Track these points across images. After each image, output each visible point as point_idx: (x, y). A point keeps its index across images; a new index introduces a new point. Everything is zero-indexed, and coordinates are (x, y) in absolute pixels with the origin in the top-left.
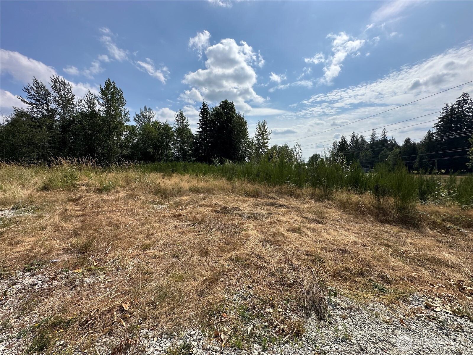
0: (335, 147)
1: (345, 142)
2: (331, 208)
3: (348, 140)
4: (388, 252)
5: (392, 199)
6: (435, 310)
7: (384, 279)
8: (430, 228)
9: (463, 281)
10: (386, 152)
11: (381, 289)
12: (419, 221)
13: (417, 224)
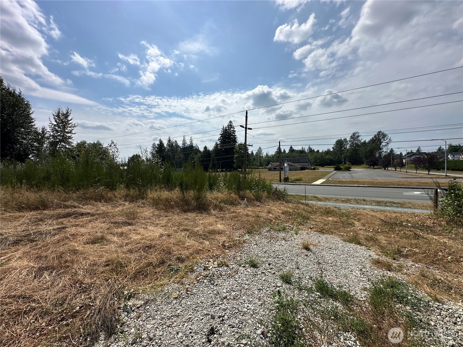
0: (154, 149)
1: (163, 145)
2: (145, 207)
3: (165, 143)
4: (186, 235)
5: (192, 192)
6: (209, 269)
7: (180, 260)
8: (213, 210)
9: (225, 241)
10: (193, 155)
11: (176, 270)
12: (208, 205)
13: (207, 208)
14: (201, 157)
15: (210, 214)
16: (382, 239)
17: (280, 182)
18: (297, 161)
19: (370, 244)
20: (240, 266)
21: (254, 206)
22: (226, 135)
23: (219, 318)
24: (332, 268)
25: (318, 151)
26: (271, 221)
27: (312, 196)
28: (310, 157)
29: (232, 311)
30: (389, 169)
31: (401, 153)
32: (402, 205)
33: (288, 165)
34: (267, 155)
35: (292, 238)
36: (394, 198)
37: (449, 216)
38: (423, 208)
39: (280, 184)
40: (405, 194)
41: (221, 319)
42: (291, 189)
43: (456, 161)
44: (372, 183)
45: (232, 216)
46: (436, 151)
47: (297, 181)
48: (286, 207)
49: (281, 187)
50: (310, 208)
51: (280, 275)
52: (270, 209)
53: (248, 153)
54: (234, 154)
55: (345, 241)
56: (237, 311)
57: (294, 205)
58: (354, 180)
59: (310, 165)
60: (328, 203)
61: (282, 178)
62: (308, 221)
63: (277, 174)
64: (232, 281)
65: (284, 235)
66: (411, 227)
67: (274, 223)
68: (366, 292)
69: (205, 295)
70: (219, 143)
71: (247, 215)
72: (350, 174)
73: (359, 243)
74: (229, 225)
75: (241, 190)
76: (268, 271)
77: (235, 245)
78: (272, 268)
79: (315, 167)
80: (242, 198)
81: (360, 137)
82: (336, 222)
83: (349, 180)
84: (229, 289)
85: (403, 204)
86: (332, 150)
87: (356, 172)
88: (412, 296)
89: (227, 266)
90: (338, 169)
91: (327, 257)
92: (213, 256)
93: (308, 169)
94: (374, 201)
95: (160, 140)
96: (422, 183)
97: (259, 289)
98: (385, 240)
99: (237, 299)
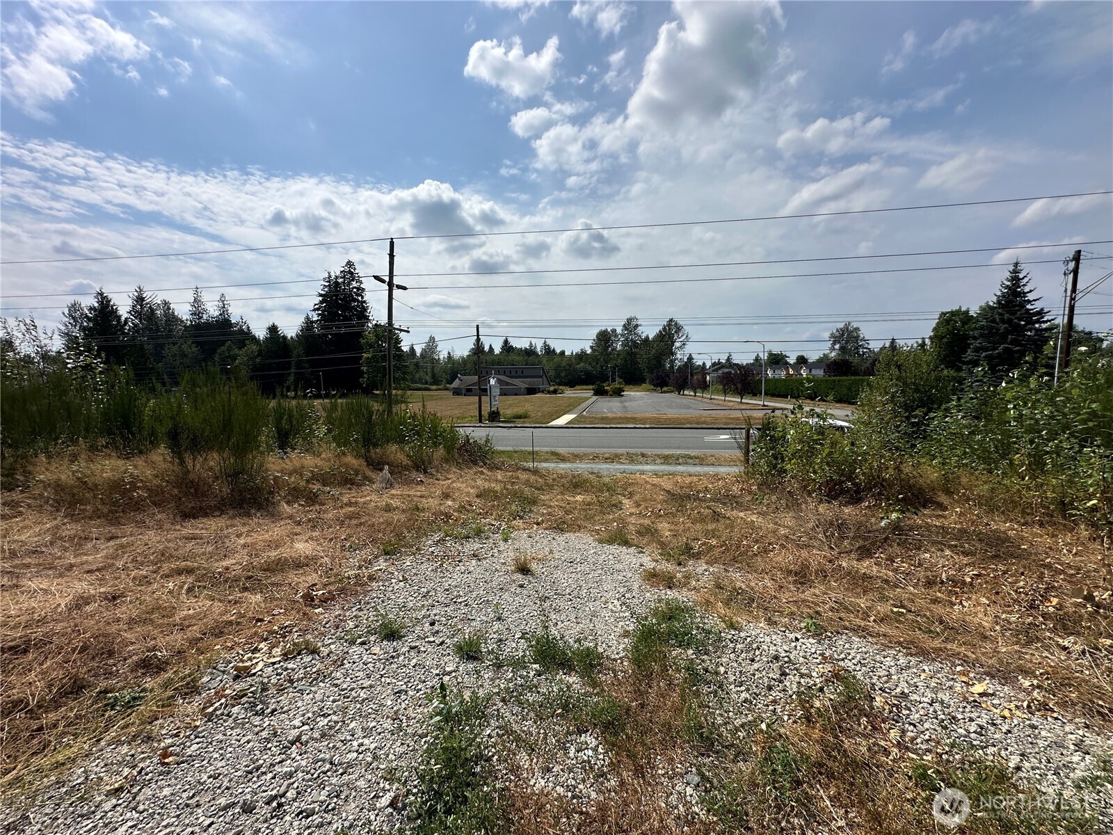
0: (75, 321)
1: (113, 311)
4: (181, 587)
5: (215, 455)
6: (253, 671)
7: (149, 666)
8: (288, 503)
9: (314, 585)
10: (229, 349)
11: (129, 702)
12: (271, 493)
13: (267, 499)
14: (258, 355)
15: (275, 516)
16: (664, 528)
17: (480, 422)
18: (519, 373)
19: (644, 542)
20: (352, 643)
21: (410, 482)
22: (337, 299)
23: (268, 803)
24: (569, 603)
25: (563, 353)
26: (448, 516)
27: (547, 453)
28: (548, 365)
29: (313, 771)
30: (686, 392)
31: (704, 363)
32: (701, 461)
33: (499, 381)
34: (450, 357)
35: (495, 551)
36: (689, 448)
37: (762, 475)
38: (732, 463)
39: (480, 427)
40: (707, 439)
41: (274, 804)
42: (503, 438)
43: (777, 380)
44: (658, 420)
45: (344, 514)
46: (752, 362)
47: (519, 419)
48: (489, 481)
49: (478, 434)
50: (541, 477)
51: (454, 645)
52: (449, 487)
53: (399, 349)
54: (360, 349)
55: (601, 542)
56: (328, 766)
57: (508, 474)
58: (629, 416)
59: (546, 382)
60: (579, 466)
61: (485, 413)
62: (534, 509)
63: (474, 404)
64: (323, 688)
65: (477, 546)
66: (712, 500)
67: (456, 520)
68: (626, 640)
69: (230, 749)
70: (315, 318)
71: (388, 509)
72: (621, 402)
73: (626, 543)
74: (332, 539)
75: (375, 445)
76: (427, 640)
77: (342, 590)
78: (437, 632)
79: (556, 387)
80: (377, 466)
81: (639, 328)
82: (589, 504)
83: (619, 415)
84: (310, 715)
85: (703, 459)
86: (589, 351)
87: (632, 399)
88: (698, 628)
89: (314, 651)
90: (600, 392)
91: (563, 581)
92: (271, 632)
93: (543, 392)
94: (658, 456)
95: (101, 294)
96: (731, 418)
97: (396, 693)
98: (670, 530)
99: (330, 736)
